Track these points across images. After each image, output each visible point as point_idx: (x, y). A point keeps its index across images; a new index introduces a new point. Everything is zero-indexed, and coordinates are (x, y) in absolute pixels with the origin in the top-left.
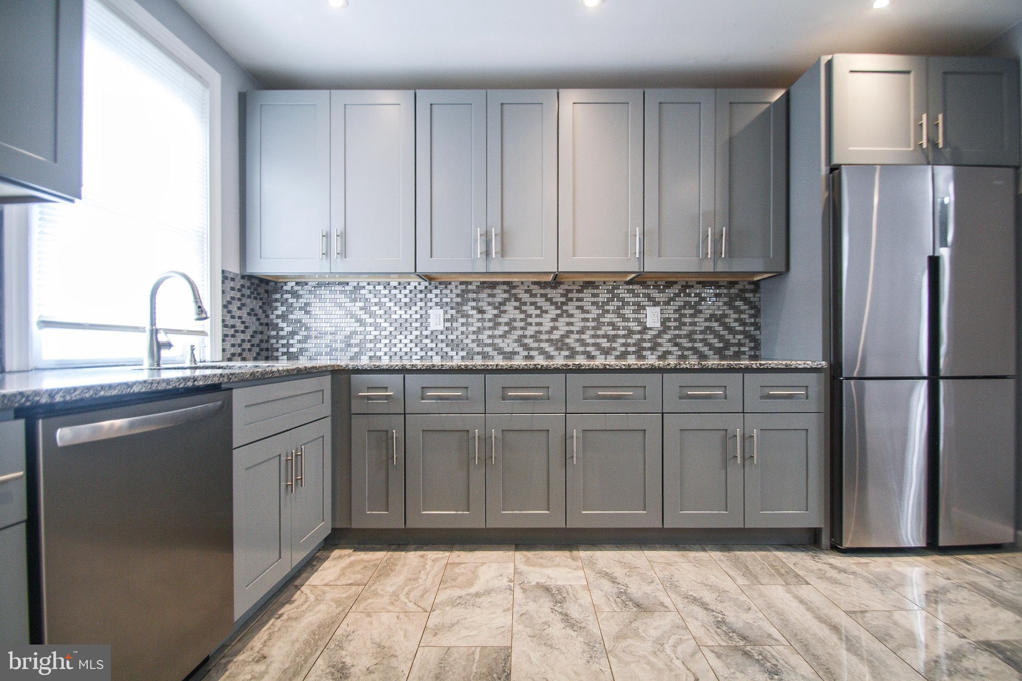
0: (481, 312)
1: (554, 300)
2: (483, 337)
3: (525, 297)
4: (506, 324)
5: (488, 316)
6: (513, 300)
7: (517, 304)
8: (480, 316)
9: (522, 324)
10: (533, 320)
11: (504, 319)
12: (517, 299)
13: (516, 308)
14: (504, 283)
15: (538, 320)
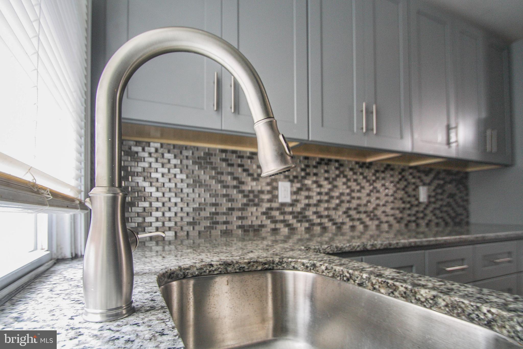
0: (320, 186)
1: (368, 178)
2: (321, 209)
3: (350, 174)
4: (338, 198)
5: (324, 190)
6: (342, 176)
7: (344, 180)
8: (318, 190)
9: (348, 198)
10: (355, 195)
11: (336, 194)
12: (345, 176)
13: (344, 184)
14: (337, 161)
15: (358, 195)
